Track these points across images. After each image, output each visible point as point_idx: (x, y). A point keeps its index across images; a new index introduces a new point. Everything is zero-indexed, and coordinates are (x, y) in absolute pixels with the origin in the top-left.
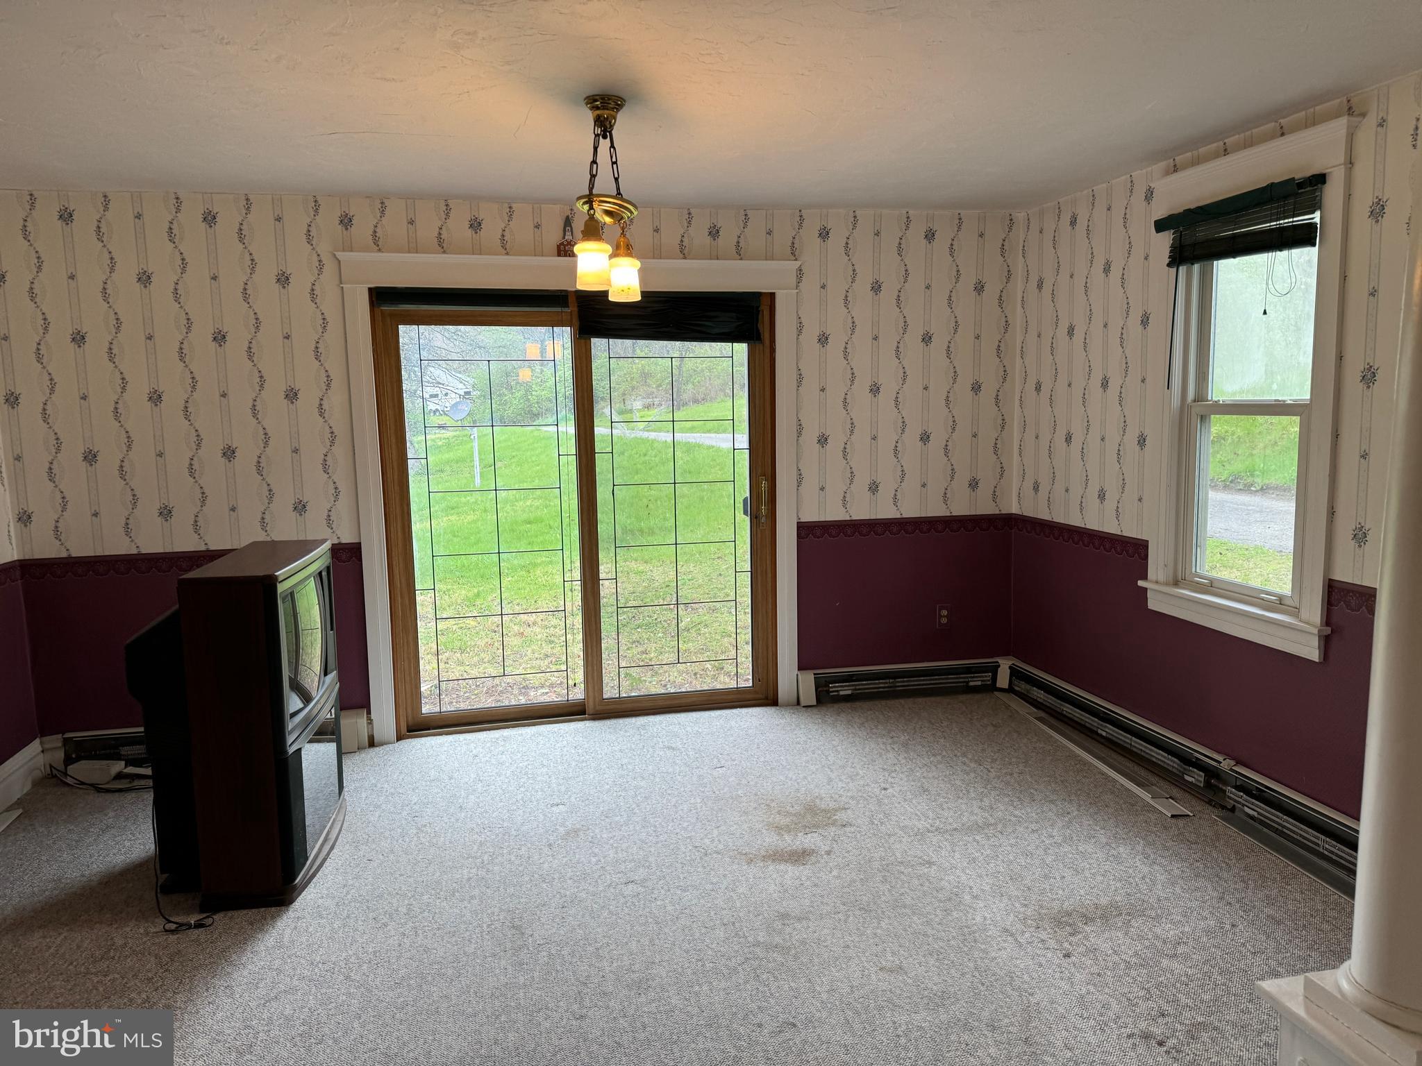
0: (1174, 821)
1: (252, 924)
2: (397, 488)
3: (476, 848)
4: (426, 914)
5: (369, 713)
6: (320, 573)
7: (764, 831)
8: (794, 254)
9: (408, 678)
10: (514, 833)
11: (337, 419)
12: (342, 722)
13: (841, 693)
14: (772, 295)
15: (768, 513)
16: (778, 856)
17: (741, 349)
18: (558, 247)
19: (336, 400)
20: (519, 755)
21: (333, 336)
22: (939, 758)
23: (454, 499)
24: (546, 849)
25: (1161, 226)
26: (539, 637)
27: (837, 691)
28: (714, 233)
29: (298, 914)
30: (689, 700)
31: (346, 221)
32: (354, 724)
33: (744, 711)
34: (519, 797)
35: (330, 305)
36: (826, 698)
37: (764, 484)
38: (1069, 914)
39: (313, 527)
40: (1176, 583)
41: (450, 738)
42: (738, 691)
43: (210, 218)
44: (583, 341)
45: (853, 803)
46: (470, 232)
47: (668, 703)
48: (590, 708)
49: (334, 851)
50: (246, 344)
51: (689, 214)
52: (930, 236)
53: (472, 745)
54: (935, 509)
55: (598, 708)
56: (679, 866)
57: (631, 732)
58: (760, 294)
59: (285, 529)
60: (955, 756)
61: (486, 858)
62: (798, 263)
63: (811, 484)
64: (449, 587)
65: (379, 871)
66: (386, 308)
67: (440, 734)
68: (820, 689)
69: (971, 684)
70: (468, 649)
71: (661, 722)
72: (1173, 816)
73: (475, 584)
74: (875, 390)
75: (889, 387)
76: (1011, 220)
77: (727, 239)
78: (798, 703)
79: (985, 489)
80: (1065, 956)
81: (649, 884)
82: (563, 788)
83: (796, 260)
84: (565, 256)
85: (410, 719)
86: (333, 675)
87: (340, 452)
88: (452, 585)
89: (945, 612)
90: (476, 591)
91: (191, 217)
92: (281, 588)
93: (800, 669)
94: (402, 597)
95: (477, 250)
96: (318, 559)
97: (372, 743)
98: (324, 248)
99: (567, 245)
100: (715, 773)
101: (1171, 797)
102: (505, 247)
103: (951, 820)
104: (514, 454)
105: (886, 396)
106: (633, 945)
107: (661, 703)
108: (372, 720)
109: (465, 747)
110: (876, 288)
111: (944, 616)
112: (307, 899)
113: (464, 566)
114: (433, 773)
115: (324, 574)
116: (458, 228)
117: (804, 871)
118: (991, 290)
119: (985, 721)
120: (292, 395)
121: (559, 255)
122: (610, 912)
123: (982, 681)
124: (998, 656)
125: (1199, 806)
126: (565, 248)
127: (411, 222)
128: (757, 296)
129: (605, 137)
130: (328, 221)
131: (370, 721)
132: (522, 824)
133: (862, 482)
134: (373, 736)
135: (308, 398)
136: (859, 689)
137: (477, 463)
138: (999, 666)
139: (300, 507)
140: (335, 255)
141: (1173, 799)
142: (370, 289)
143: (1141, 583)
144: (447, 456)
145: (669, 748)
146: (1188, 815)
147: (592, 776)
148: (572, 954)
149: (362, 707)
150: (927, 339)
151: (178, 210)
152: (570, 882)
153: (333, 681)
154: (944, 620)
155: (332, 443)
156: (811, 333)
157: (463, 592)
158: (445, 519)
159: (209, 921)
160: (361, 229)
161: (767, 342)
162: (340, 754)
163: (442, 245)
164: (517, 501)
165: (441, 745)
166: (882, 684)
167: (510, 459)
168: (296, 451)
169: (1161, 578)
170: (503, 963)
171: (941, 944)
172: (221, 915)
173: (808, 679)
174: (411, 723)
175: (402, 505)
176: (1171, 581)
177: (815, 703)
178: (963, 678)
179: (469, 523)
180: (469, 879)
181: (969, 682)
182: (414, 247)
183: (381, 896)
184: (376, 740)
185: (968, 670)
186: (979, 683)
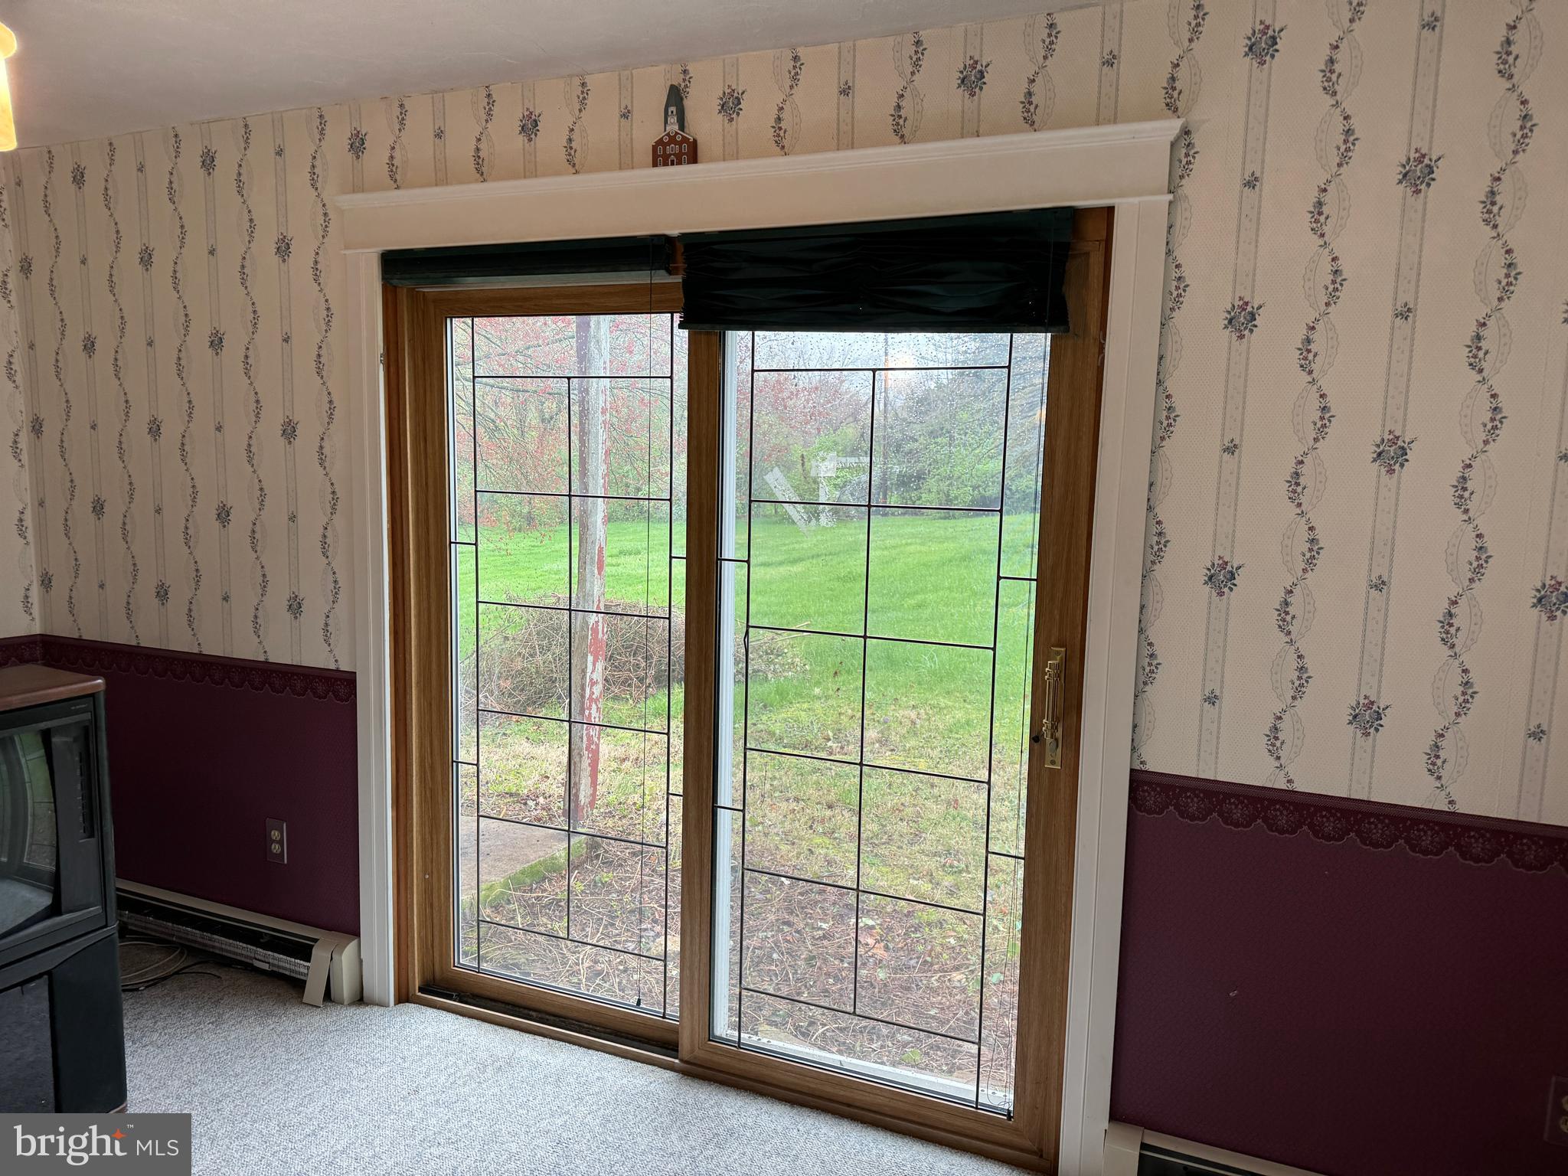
8: (1173, 106)
14: (1107, 212)
15: (1064, 735)
17: (1033, 347)
18: (654, 148)
19: (339, 440)
28: (972, 77)
31: (357, 144)
35: (335, 285)
37: (1055, 667)
43: (208, 162)
46: (521, 140)
48: (686, 1047)
55: (701, 1054)
58: (1072, 213)
62: (1178, 128)
74: (1392, 454)
75: (1442, 449)
83: (1178, 118)
84: (665, 164)
87: (342, 525)
93: (1114, 1117)
95: (530, 171)
97: (360, 997)
98: (330, 191)
99: (669, 144)
102: (572, 160)
105: (1427, 473)
116: (504, 135)
120: (289, 430)
121: (655, 165)
126: (664, 150)
127: (439, 134)
134: (362, 986)
139: (295, 606)
142: (383, 255)
149: (352, 933)
151: (177, 154)
155: (334, 509)
156: (1206, 304)
160: (375, 156)
163: (478, 167)
168: (293, 519)
182: (442, 176)
184: (365, 993)
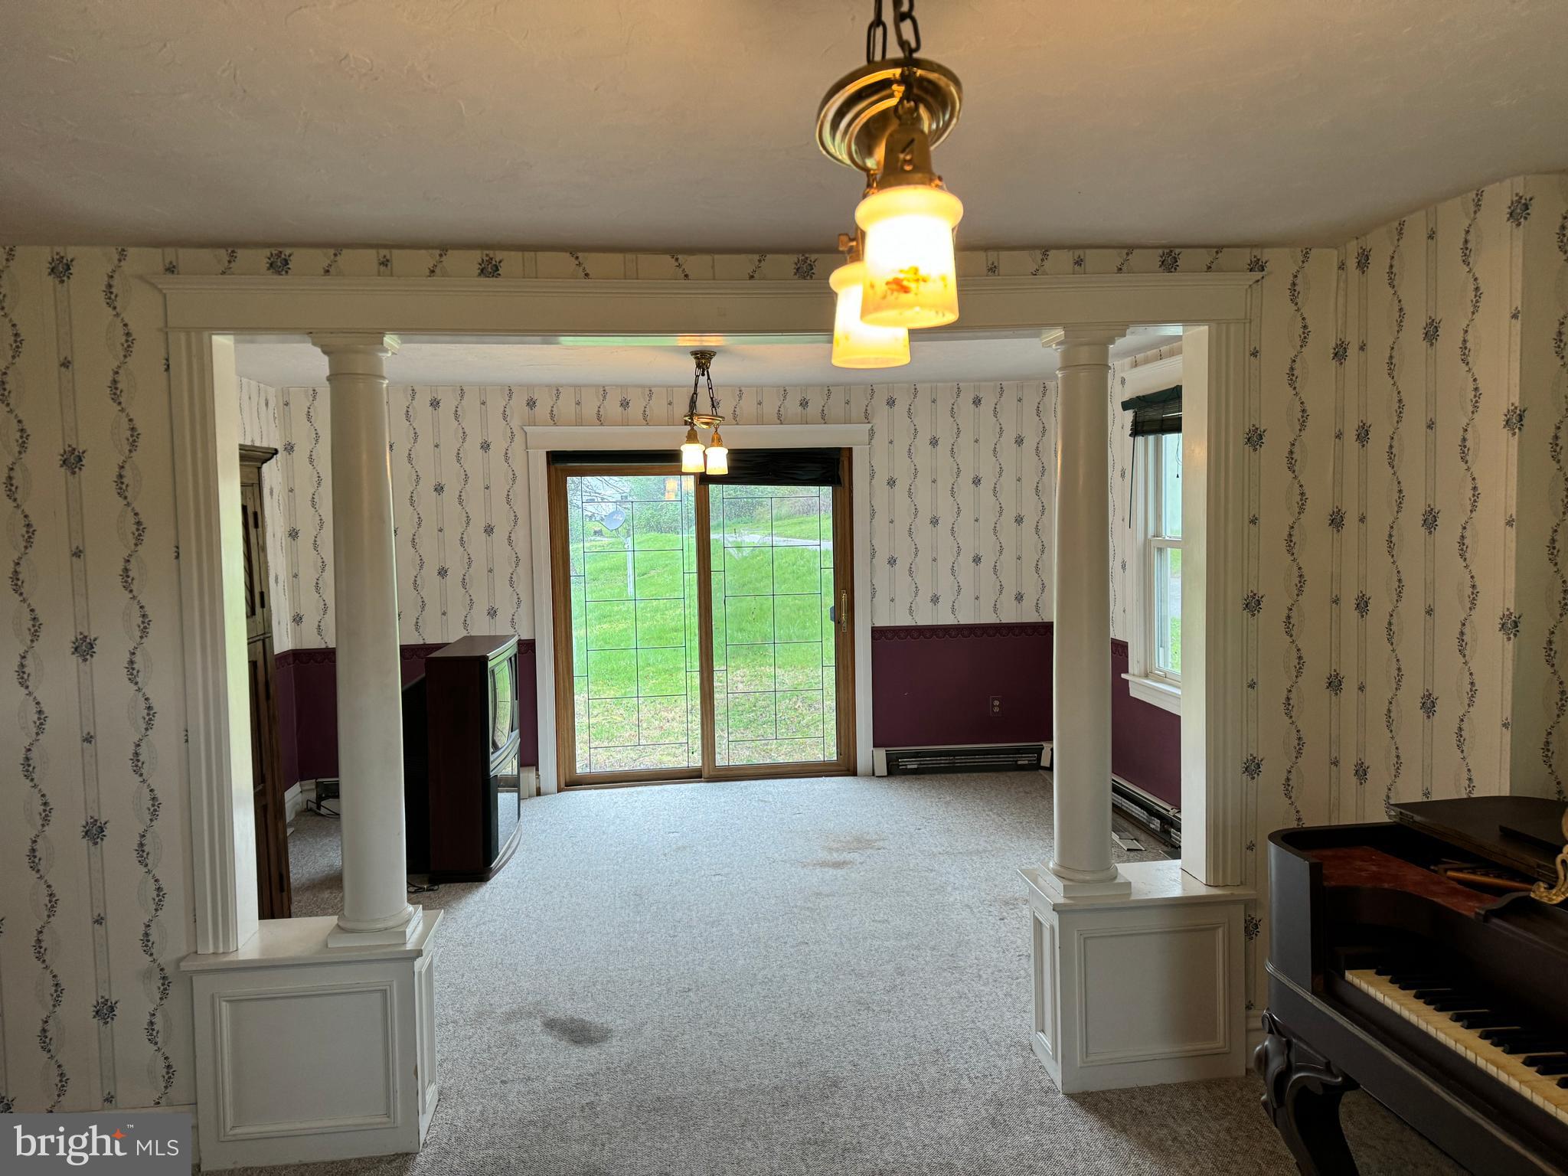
0: (1128, 853)
1: (463, 890)
2: (562, 598)
3: (613, 855)
4: (578, 887)
5: (537, 770)
6: (510, 659)
7: (819, 851)
8: (867, 418)
9: (566, 744)
10: (640, 847)
11: (522, 547)
12: (521, 775)
13: (909, 767)
14: (850, 450)
15: (847, 619)
16: (824, 864)
17: (827, 491)
19: (520, 534)
20: (648, 803)
21: (520, 487)
22: (970, 812)
23: (607, 608)
24: (662, 857)
25: (1126, 406)
26: (676, 730)
27: (906, 765)
28: (804, 404)
29: (492, 886)
30: (785, 770)
31: (531, 404)
32: (528, 777)
33: (828, 779)
34: (646, 828)
35: (518, 464)
36: (894, 770)
37: (844, 596)
38: (1016, 899)
39: (501, 627)
40: (1146, 676)
41: (598, 791)
42: (824, 764)
43: (435, 404)
44: (702, 486)
45: (891, 836)
46: (620, 409)
47: (768, 771)
48: (705, 774)
49: (515, 854)
50: (458, 493)
51: (785, 391)
52: (977, 402)
53: (613, 797)
54: (986, 617)
55: (711, 773)
56: (753, 868)
57: (736, 790)
58: (839, 449)
59: (481, 628)
60: (984, 810)
61: (620, 860)
62: (870, 426)
63: (882, 597)
64: (599, 688)
65: (546, 865)
66: (560, 466)
67: (590, 789)
68: (891, 763)
69: (1019, 763)
70: (615, 739)
71: (760, 785)
72: (1128, 850)
73: (623, 685)
74: (935, 522)
75: (946, 518)
76: (1045, 387)
77: (813, 409)
78: (873, 774)
79: (1028, 602)
80: (1001, 919)
81: (731, 876)
82: (678, 823)
83: (869, 423)
85: (568, 777)
86: (516, 732)
87: (522, 571)
88: (603, 686)
89: (997, 703)
90: (623, 691)
91: (422, 403)
92: (490, 664)
93: (875, 746)
94: (564, 682)
95: (625, 423)
96: (509, 649)
97: (539, 793)
98: (515, 423)
100: (794, 817)
101: (1135, 839)
102: (646, 420)
103: (959, 848)
104: (667, 562)
105: (944, 527)
106: (714, 905)
107: (762, 771)
108: (539, 775)
109: (608, 798)
110: (934, 442)
111: (996, 706)
112: (497, 880)
113: (613, 669)
114: (584, 813)
115: (513, 659)
116: (612, 408)
117: (840, 872)
118: (1030, 443)
119: (1021, 789)
120: (489, 530)
122: (701, 889)
123: (1029, 761)
124: (1043, 741)
125: (1153, 843)
127: (578, 403)
128: (838, 451)
129: (703, 375)
130: (519, 403)
131: (538, 775)
132: (646, 843)
133: (925, 595)
134: (540, 788)
135: (501, 534)
136: (924, 764)
137: (630, 571)
138: (1043, 748)
139: (492, 613)
140: (523, 429)
141: (1137, 841)
142: (547, 453)
143: (1123, 676)
144: (601, 564)
145: (762, 801)
146: (1141, 850)
147: (700, 817)
148: (673, 908)
149: (532, 765)
150: (977, 481)
151: (413, 398)
152: (676, 874)
153: (516, 736)
154: (996, 710)
155: (517, 565)
156: (881, 478)
157: (612, 692)
158: (597, 627)
159: (436, 887)
160: (542, 410)
161: (847, 485)
162: (519, 799)
163: (600, 420)
164: (667, 610)
165: (590, 795)
166: (943, 761)
167: (664, 568)
168: (491, 571)
169: (1136, 673)
170: (627, 911)
171: (919, 910)
172: (443, 885)
173: (881, 754)
174: (568, 780)
175: (565, 612)
176: (1143, 674)
177: (886, 774)
178: (1011, 758)
179: (620, 631)
180: (608, 871)
181: (1018, 761)
182: (579, 422)
183: (548, 878)
184: (542, 790)
185: (1018, 751)
186: (1027, 762)
